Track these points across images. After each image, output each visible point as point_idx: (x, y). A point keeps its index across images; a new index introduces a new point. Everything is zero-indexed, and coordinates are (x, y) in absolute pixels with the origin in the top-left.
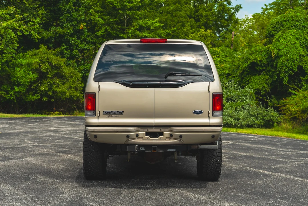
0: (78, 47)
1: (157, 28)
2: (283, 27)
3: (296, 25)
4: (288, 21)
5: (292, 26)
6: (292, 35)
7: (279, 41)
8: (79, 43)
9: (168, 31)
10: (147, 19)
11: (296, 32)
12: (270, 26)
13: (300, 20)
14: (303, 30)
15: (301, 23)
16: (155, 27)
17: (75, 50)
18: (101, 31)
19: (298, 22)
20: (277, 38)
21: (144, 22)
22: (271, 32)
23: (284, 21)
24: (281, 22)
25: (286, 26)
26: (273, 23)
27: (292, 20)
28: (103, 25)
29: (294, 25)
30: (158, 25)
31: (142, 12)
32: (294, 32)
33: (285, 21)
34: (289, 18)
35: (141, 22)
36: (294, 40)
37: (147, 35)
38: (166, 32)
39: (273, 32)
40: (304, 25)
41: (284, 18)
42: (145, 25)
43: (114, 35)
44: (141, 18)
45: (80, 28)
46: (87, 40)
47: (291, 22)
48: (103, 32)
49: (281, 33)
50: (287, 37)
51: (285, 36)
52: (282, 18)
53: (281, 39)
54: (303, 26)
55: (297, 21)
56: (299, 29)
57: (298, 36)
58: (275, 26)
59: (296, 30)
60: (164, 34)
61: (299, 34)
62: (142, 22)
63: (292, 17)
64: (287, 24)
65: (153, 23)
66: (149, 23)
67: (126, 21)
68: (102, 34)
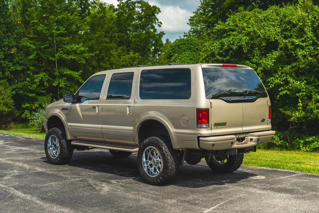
0: (10, 69)
1: (82, 52)
2: (180, 49)
3: (191, 48)
4: (184, 44)
5: (187, 49)
6: (187, 57)
7: (175, 61)
8: (10, 66)
9: (92, 54)
10: (74, 44)
12: (170, 48)
13: (194, 44)
14: (197, 52)
15: (195, 46)
17: (7, 72)
19: (192, 45)
20: (174, 59)
22: (170, 53)
23: (181, 44)
24: (179, 45)
25: (183, 49)
28: (34, 50)
29: (189, 48)
30: (82, 49)
31: (67, 38)
32: (189, 54)
33: (182, 44)
34: (185, 41)
36: (187, 61)
37: (73, 57)
39: (172, 53)
40: (197, 47)
42: (71, 49)
43: (45, 58)
44: (68, 44)
45: (11, 53)
46: (20, 62)
47: (187, 45)
48: (34, 56)
49: (178, 54)
50: (182, 57)
51: (180, 57)
52: (180, 42)
53: (177, 60)
54: (196, 49)
57: (192, 57)
58: (174, 49)
59: (191, 52)
62: (69, 47)
63: (188, 41)
64: (184, 47)
65: (77, 48)
66: (74, 48)
67: (55, 46)
68: (34, 58)
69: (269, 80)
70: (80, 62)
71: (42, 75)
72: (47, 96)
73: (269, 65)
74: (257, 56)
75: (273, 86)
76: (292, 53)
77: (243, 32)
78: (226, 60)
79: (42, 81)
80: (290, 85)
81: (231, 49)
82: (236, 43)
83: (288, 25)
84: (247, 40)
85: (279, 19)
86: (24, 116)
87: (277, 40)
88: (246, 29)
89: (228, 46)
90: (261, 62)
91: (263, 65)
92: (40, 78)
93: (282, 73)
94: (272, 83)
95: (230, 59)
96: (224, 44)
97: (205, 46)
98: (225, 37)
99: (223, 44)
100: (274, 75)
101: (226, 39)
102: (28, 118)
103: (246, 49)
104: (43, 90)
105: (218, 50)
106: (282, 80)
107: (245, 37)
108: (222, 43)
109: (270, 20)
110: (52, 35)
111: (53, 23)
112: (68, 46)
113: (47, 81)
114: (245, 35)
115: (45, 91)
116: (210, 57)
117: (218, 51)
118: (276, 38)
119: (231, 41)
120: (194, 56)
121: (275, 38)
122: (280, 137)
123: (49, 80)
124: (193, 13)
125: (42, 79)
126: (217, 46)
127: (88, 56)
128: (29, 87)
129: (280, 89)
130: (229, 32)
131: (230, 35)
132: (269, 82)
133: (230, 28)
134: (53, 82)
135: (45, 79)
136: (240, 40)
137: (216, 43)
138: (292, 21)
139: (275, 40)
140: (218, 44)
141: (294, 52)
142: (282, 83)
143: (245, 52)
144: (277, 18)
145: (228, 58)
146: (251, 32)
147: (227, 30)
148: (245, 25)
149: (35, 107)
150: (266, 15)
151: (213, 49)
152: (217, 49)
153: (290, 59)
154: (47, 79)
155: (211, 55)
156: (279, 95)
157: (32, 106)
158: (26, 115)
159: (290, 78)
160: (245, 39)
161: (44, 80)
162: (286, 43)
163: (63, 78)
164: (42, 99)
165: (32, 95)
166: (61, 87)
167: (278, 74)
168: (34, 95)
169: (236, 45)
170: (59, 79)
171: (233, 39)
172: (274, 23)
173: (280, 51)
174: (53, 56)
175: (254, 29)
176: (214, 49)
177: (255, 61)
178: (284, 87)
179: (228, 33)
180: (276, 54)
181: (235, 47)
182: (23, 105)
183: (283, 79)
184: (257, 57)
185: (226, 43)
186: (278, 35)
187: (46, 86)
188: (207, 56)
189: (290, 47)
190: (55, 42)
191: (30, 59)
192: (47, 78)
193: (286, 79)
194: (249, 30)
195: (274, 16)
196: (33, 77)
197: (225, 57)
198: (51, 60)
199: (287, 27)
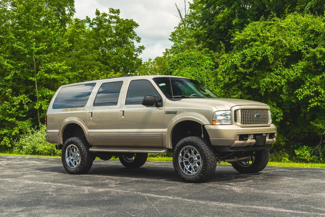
1: (65, 71)
2: (179, 65)
3: (192, 63)
4: (184, 59)
5: (187, 64)
6: (188, 72)
9: (75, 73)
10: (55, 63)
11: (192, 69)
12: (168, 64)
13: (195, 58)
14: (198, 67)
15: (196, 61)
16: (63, 70)
18: (10, 75)
21: (52, 65)
23: (180, 59)
24: (178, 61)
25: (183, 64)
26: (171, 62)
27: (188, 58)
28: (11, 69)
29: (190, 63)
30: (65, 68)
33: (182, 59)
34: (185, 56)
35: (49, 66)
36: (190, 76)
37: (55, 76)
38: (74, 74)
39: (171, 69)
40: (198, 62)
41: (181, 57)
42: (53, 68)
43: (24, 78)
44: (49, 62)
47: (187, 60)
48: (12, 76)
49: (178, 70)
51: (181, 73)
52: (178, 57)
54: (197, 64)
55: (192, 59)
56: (194, 66)
57: (193, 73)
58: (173, 65)
59: (191, 67)
60: (71, 76)
61: (194, 71)
63: (188, 56)
64: (184, 62)
65: (60, 66)
66: (56, 66)
67: (35, 65)
68: (11, 78)
69: (297, 92)
70: (62, 81)
71: (22, 98)
72: (28, 120)
73: (293, 77)
74: (281, 67)
75: (302, 98)
76: (321, 63)
77: (267, 41)
78: (249, 72)
79: (21, 104)
80: (320, 96)
81: (255, 60)
82: (261, 53)
83: (312, 33)
84: (273, 50)
85: (300, 28)
86: (3, 144)
87: (301, 50)
88: (270, 39)
89: (252, 57)
90: (285, 74)
91: (286, 77)
92: (19, 101)
93: (311, 84)
94: (300, 95)
95: (253, 71)
96: (247, 56)
97: (223, 58)
98: (246, 48)
99: (244, 56)
100: (302, 86)
101: (248, 50)
102: (7, 145)
103: (272, 60)
104: (23, 114)
105: (240, 61)
106: (311, 91)
107: (270, 47)
108: (243, 54)
109: (291, 30)
110: (30, 53)
111: (32, 39)
112: (49, 64)
113: (27, 104)
114: (269, 45)
115: (25, 116)
116: (231, 70)
117: (240, 63)
118: (299, 49)
119: (255, 51)
120: (196, 72)
121: (298, 47)
122: (310, 152)
123: (29, 102)
124: (175, 28)
125: (21, 101)
126: (238, 58)
127: (71, 75)
128: (8, 111)
129: (310, 101)
130: (250, 42)
131: (252, 45)
132: (297, 94)
133: (252, 38)
134: (35, 105)
135: (25, 102)
136: (265, 50)
137: (237, 54)
138: (315, 29)
139: (299, 50)
140: (239, 55)
141: (323, 62)
142: (312, 94)
143: (270, 62)
144: (297, 28)
145: (251, 69)
146: (275, 42)
147: (248, 40)
148: (268, 34)
149: (15, 133)
150: (287, 24)
151: (234, 62)
152: (238, 61)
153: (318, 69)
154: (27, 102)
155: (231, 67)
156: (309, 107)
157: (11, 132)
158: (5, 142)
159: (320, 89)
160: (270, 50)
161: (23, 103)
162: (314, 52)
163: (45, 100)
164: (22, 124)
165: (11, 119)
166: (44, 110)
167: (306, 85)
168: (13, 119)
169: (260, 55)
170: (41, 101)
171: (256, 49)
172: (295, 33)
173: (305, 61)
174: (33, 76)
175: (279, 39)
176: (235, 60)
177: (278, 72)
178: (314, 99)
179: (250, 44)
180: (302, 64)
181: (259, 58)
182: (1, 131)
183: (313, 90)
184: (281, 69)
185: (248, 54)
186: (301, 44)
187: (26, 109)
188: (227, 69)
189: (319, 56)
190: (34, 61)
191: (7, 79)
192: (27, 100)
193: (317, 90)
194: (273, 39)
195: (294, 25)
196: (12, 99)
197: (248, 68)
198: (31, 80)
199: (311, 36)
